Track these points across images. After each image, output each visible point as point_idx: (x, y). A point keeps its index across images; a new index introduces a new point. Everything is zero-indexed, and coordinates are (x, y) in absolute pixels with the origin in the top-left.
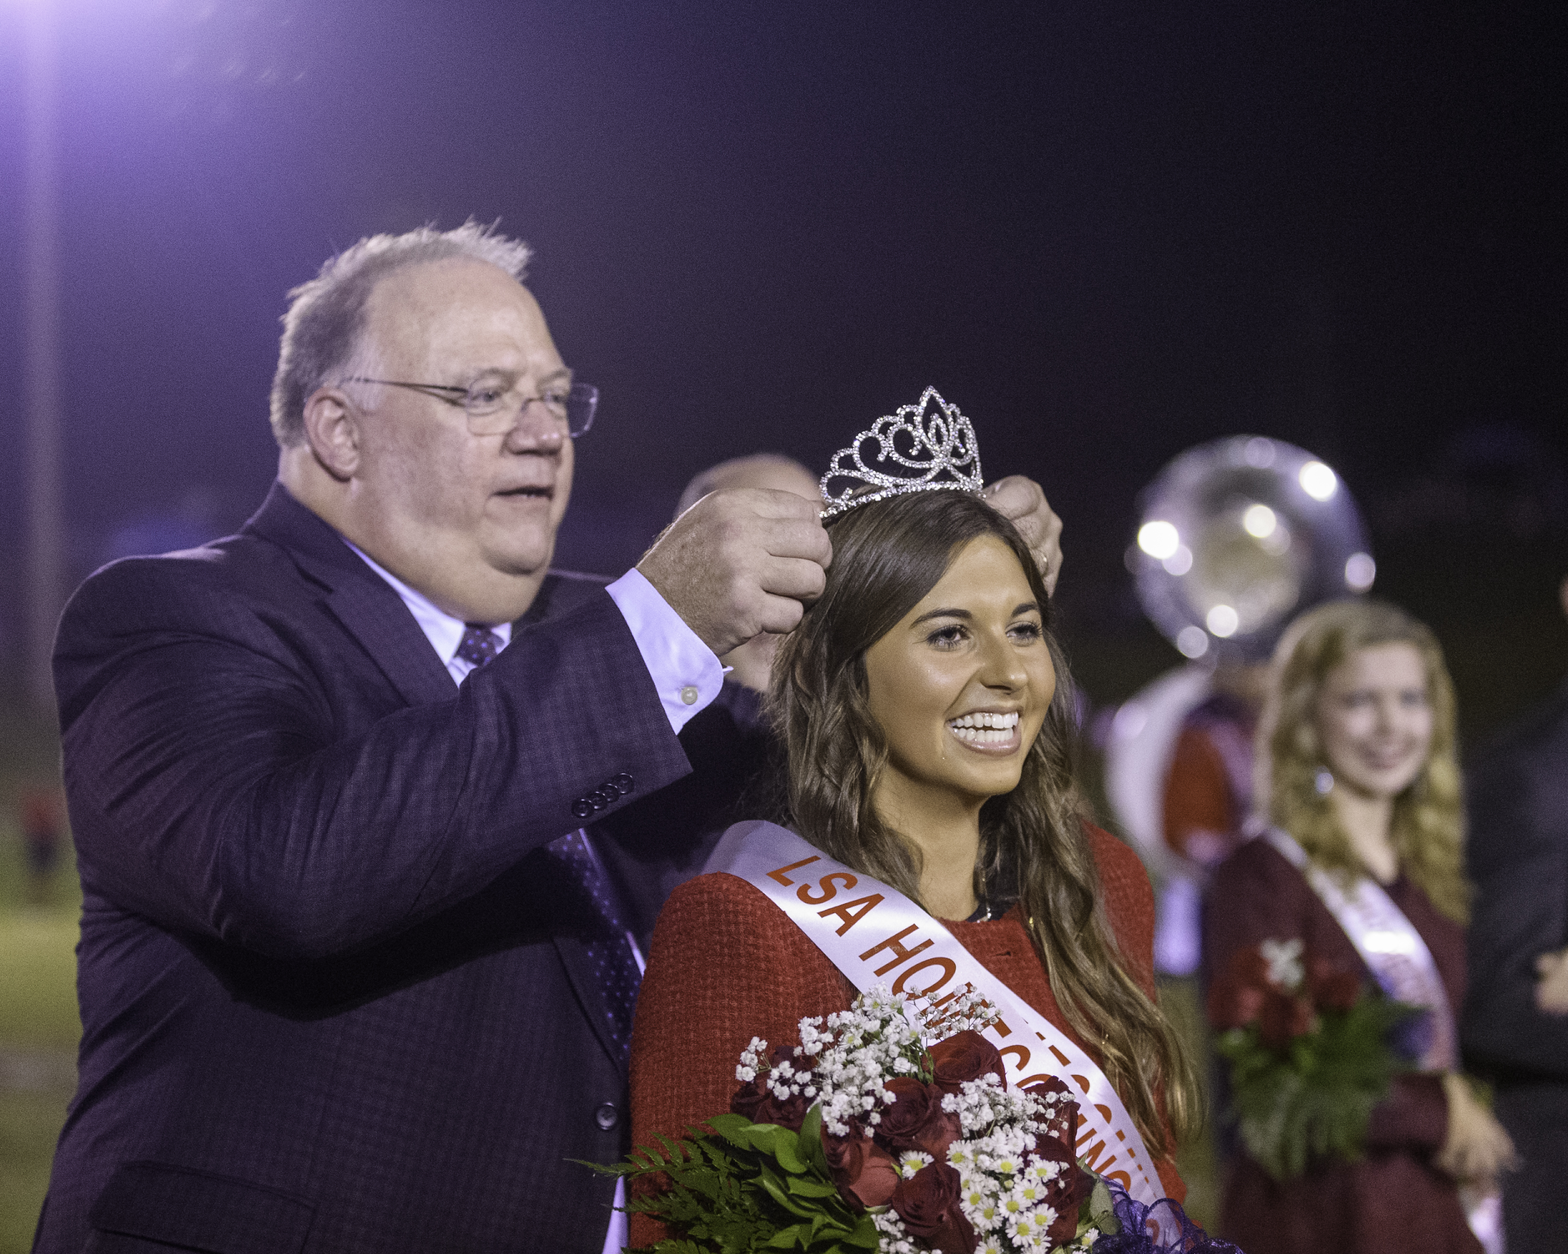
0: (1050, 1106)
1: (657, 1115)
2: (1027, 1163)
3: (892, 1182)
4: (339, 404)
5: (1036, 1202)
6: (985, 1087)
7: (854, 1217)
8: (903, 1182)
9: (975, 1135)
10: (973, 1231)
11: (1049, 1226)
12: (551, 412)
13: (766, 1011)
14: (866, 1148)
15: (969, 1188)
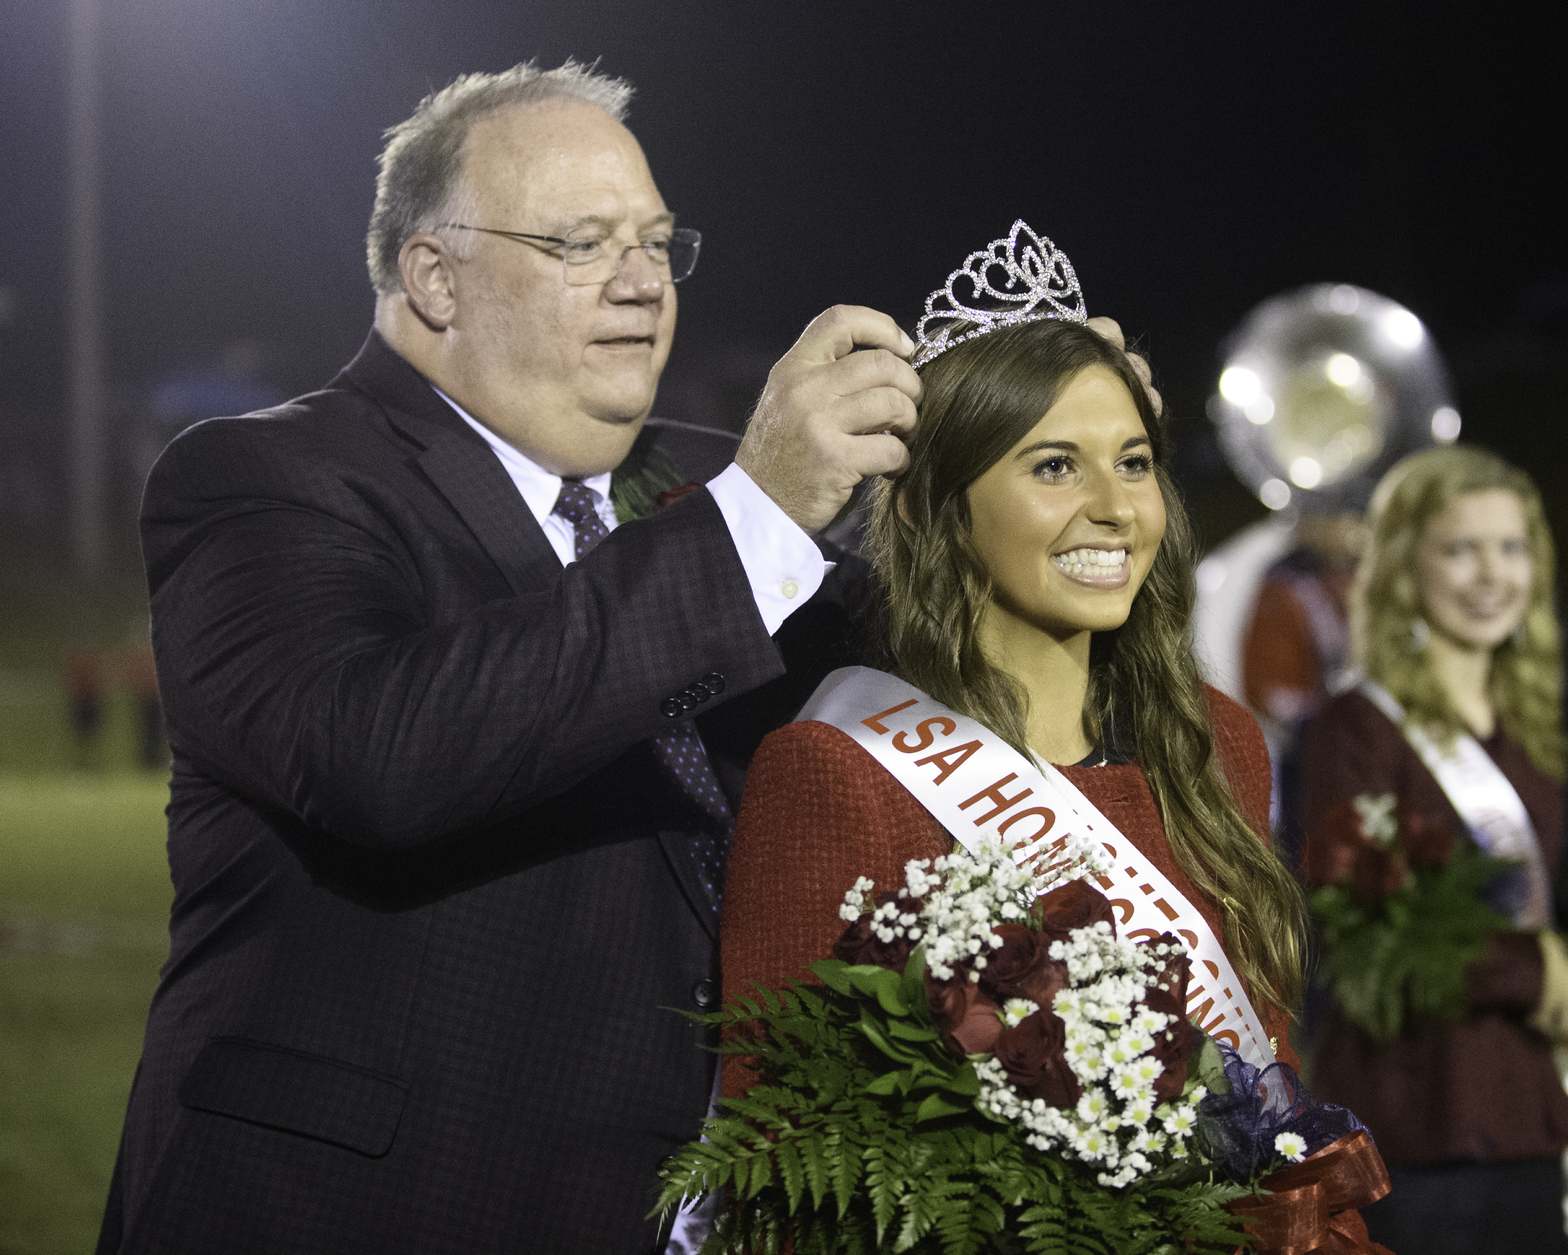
0: (1161, 958)
2: (1134, 1014)
3: (995, 1030)
4: (434, 251)
5: (1142, 1053)
6: (1095, 935)
7: (955, 1064)
8: (1007, 1032)
9: (1083, 984)
10: (1077, 1081)
11: (1155, 1079)
12: (651, 258)
13: (856, 862)
14: (971, 993)
15: (1074, 1038)
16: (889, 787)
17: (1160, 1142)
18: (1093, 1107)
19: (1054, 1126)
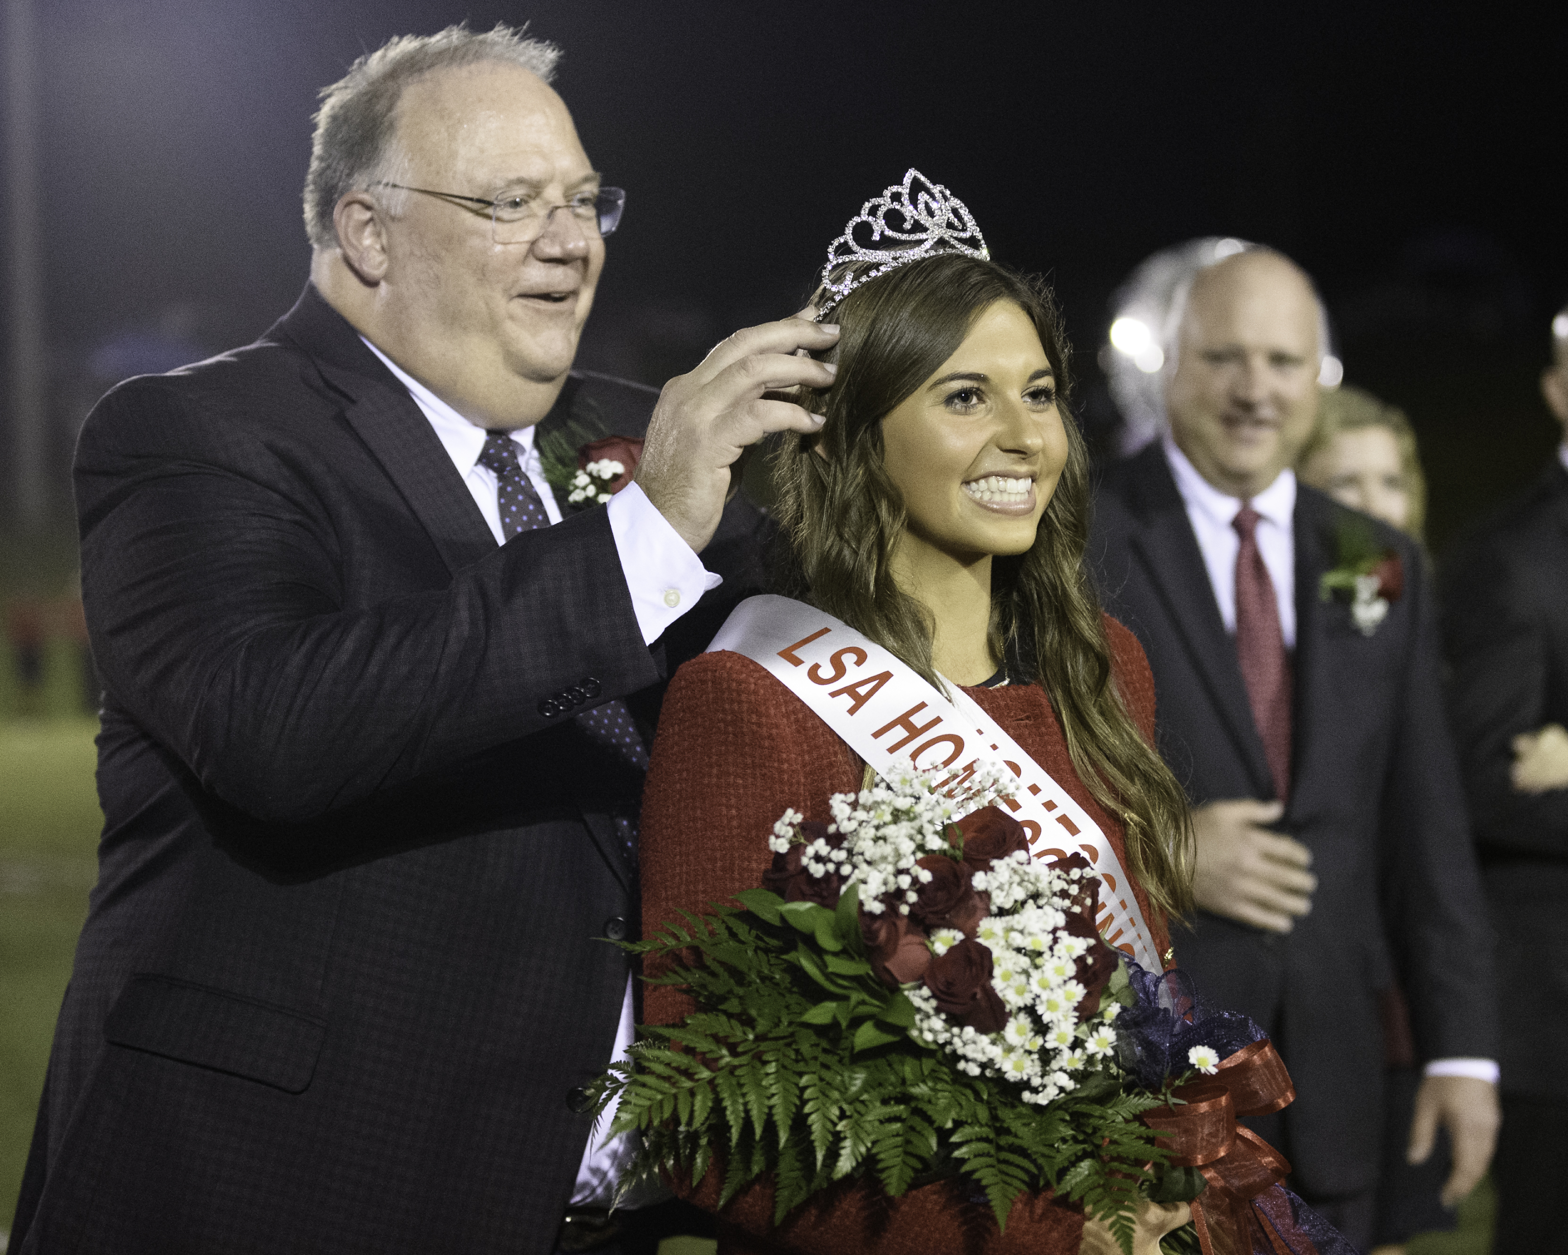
0: (1073, 882)
1: (666, 892)
2: (1055, 940)
3: (924, 957)
4: (368, 208)
5: (1066, 978)
6: (1014, 865)
7: (887, 993)
8: (935, 960)
9: (1002, 912)
10: (1004, 1007)
11: (1079, 1002)
12: (578, 216)
13: (770, 789)
14: (902, 925)
15: (1000, 965)
16: (800, 716)
17: (1079, 1059)
18: (1020, 1032)
19: (984, 1053)
